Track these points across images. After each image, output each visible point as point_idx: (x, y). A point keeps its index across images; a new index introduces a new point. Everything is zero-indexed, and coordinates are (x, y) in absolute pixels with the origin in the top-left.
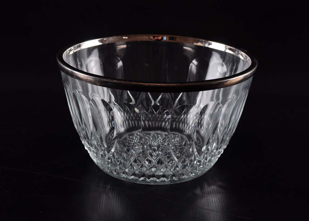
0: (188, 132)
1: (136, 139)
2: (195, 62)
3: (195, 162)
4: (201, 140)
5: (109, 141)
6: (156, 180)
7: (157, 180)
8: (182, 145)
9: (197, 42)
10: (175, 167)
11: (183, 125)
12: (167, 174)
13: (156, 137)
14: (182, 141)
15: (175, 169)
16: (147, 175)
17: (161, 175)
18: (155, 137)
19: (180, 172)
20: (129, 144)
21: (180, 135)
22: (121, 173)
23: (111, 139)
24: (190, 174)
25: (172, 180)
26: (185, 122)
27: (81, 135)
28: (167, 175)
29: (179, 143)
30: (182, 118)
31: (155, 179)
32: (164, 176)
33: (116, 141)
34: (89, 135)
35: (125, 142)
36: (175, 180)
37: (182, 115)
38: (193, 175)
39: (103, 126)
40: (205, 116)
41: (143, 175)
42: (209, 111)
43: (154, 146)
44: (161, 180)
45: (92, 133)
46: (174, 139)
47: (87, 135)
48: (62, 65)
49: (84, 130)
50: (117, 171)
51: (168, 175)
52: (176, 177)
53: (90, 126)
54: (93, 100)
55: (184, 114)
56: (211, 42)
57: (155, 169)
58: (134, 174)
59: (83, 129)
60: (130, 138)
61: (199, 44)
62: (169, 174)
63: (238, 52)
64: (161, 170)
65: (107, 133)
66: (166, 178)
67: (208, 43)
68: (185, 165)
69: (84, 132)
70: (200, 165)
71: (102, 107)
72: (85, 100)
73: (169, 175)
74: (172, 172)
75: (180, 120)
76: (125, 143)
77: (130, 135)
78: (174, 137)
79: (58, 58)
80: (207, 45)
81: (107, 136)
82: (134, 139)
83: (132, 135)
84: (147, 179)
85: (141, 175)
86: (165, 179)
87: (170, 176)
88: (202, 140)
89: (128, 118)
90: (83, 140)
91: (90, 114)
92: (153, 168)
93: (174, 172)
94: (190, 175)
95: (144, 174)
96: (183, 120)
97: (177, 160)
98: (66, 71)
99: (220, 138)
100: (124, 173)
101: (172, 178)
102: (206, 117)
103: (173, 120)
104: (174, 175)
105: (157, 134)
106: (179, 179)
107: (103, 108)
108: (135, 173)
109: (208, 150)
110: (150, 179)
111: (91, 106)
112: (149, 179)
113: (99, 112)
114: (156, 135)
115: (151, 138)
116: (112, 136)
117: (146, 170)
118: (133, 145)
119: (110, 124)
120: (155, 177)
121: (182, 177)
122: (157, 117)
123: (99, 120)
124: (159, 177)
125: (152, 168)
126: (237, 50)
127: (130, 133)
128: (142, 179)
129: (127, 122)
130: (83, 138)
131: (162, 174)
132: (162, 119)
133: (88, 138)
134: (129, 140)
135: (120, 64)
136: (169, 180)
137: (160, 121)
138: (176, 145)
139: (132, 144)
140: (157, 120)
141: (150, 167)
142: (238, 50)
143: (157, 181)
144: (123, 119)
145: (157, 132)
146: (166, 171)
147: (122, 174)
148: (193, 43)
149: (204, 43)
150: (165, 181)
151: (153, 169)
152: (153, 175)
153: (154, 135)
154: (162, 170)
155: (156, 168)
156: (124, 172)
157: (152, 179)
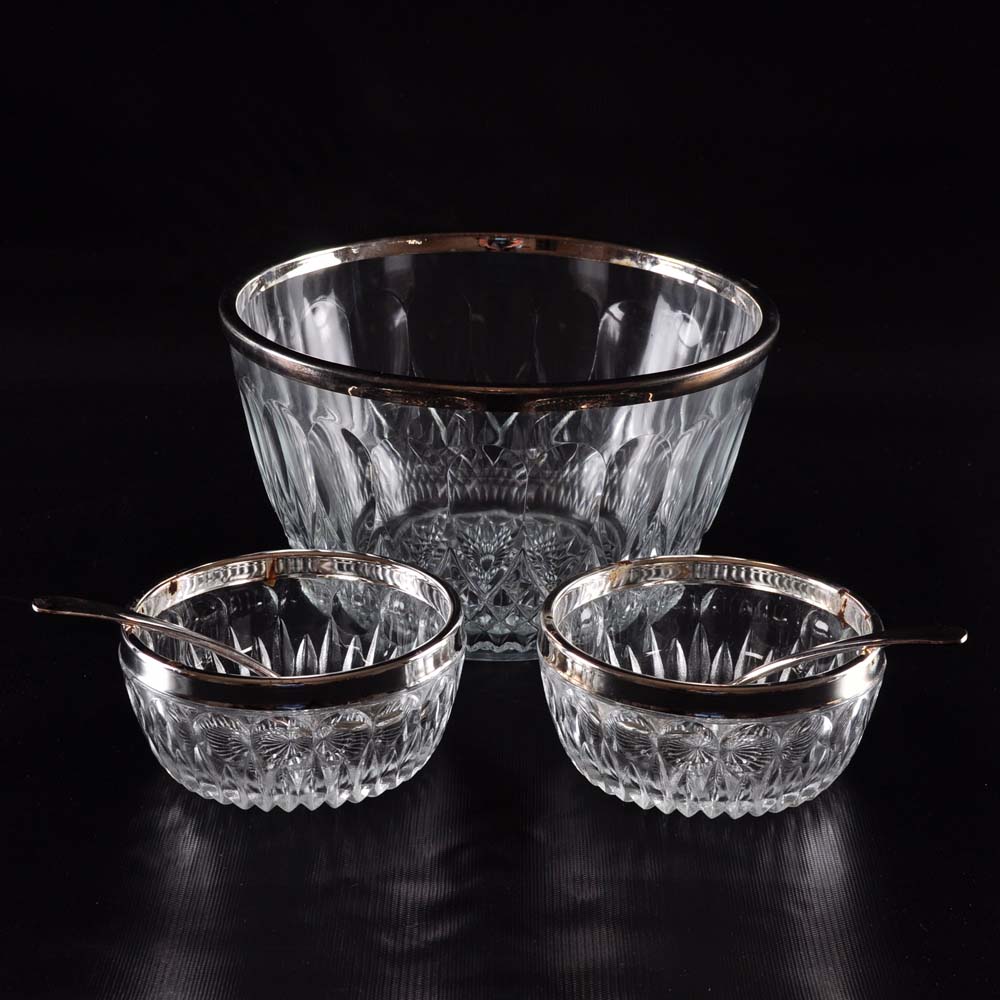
0: (582, 513)
1: (436, 532)
2: (616, 310)
4: (617, 536)
5: (361, 538)
8: (565, 550)
9: (621, 256)
11: (570, 493)
13: (494, 529)
14: (566, 539)
18: (491, 529)
20: (418, 547)
23: (369, 534)
26: (573, 485)
27: (287, 523)
28: (521, 636)
29: (556, 546)
30: (566, 477)
32: (512, 638)
33: (380, 541)
34: (308, 523)
35: (407, 542)
37: (565, 469)
39: (346, 498)
40: (630, 471)
42: (640, 456)
43: (488, 553)
45: (314, 516)
46: (544, 536)
47: (302, 523)
48: (233, 330)
49: (294, 508)
53: (309, 496)
54: (318, 429)
55: (573, 463)
56: (659, 257)
59: (291, 507)
60: (420, 530)
61: (627, 262)
63: (732, 288)
65: (357, 516)
67: (652, 260)
69: (294, 515)
71: (342, 448)
72: (295, 429)
73: (529, 635)
74: (536, 628)
75: (560, 480)
77: (420, 522)
78: (544, 527)
79: (223, 311)
80: (648, 267)
81: (357, 525)
82: (434, 531)
83: (428, 522)
86: (516, 646)
88: (620, 537)
89: (414, 475)
90: (292, 536)
91: (307, 463)
96: (568, 480)
98: (244, 349)
99: (672, 530)
102: (632, 473)
107: (346, 450)
110: (475, 645)
111: (312, 443)
113: (335, 460)
115: (479, 532)
116: (371, 525)
118: (427, 550)
119: (365, 489)
120: (489, 640)
122: (496, 473)
123: (333, 482)
124: (499, 640)
125: (479, 614)
126: (731, 283)
129: (412, 486)
130: (291, 531)
131: (507, 631)
133: (304, 530)
134: (416, 537)
135: (400, 317)
137: (505, 483)
138: (548, 553)
139: (426, 547)
140: (496, 482)
141: (474, 613)
142: (733, 284)
144: (401, 478)
148: (608, 259)
149: (641, 260)
150: (515, 651)
151: (485, 620)
152: (482, 635)
154: (508, 621)
155: (491, 614)
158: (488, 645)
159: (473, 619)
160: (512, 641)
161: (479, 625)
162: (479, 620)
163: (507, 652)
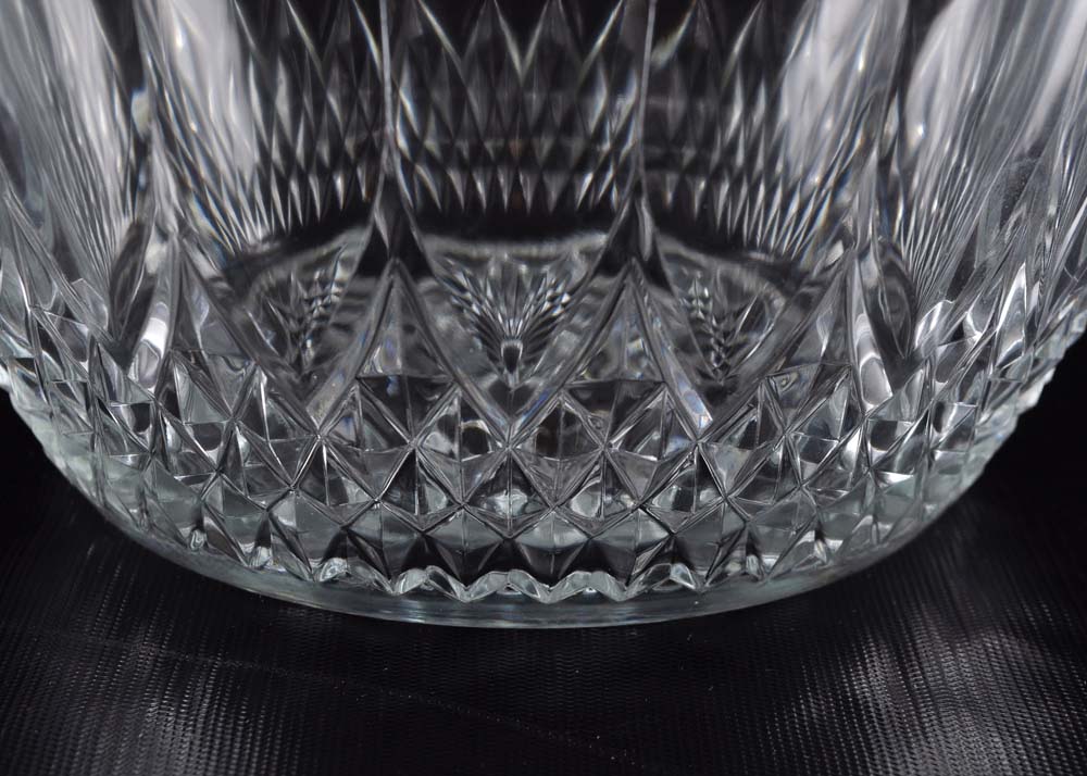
3: (853, 447)
6: (531, 589)
7: (542, 594)
10: (687, 482)
11: (744, 190)
12: (615, 543)
15: (683, 502)
16: (451, 550)
17: (567, 550)
19: (731, 523)
21: (719, 268)
22: (243, 535)
24: (809, 537)
25: (657, 587)
28: (617, 550)
31: (524, 584)
32: (593, 557)
36: (685, 589)
38: (828, 551)
41: (423, 553)
44: (573, 592)
50: (208, 521)
51: (632, 546)
52: (691, 567)
57: (520, 497)
58: (345, 544)
62: (641, 538)
64: (567, 503)
66: (613, 573)
68: (768, 470)
70: (889, 469)
73: (641, 549)
74: (664, 527)
76: (281, 319)
84: (456, 586)
85: (402, 555)
86: (605, 583)
87: (646, 556)
92: (499, 491)
93: (678, 521)
94: (809, 547)
95: (431, 541)
97: (703, 418)
100: (262, 540)
101: (663, 573)
103: (657, 151)
104: (676, 551)
105: (536, 263)
106: (716, 580)
108: (353, 536)
109: (959, 334)
110: (480, 584)
112: (468, 580)
114: (524, 268)
117: (450, 504)
120: (522, 564)
121: (743, 563)
124: (551, 565)
125: (490, 488)
127: (313, 255)
128: (415, 579)
129: (294, 187)
131: (575, 536)
132: (576, 146)
136: (635, 589)
143: (539, 596)
145: (533, 250)
146: (609, 517)
147: (248, 547)
150: (601, 598)
151: (508, 503)
152: (500, 550)
153: (506, 269)
154: (576, 506)
155: (527, 486)
156: (265, 525)
157: (492, 582)
158: (519, 582)
159: (474, 502)
160: (591, 569)
161: (492, 519)
162: (493, 505)
163: (578, 599)
